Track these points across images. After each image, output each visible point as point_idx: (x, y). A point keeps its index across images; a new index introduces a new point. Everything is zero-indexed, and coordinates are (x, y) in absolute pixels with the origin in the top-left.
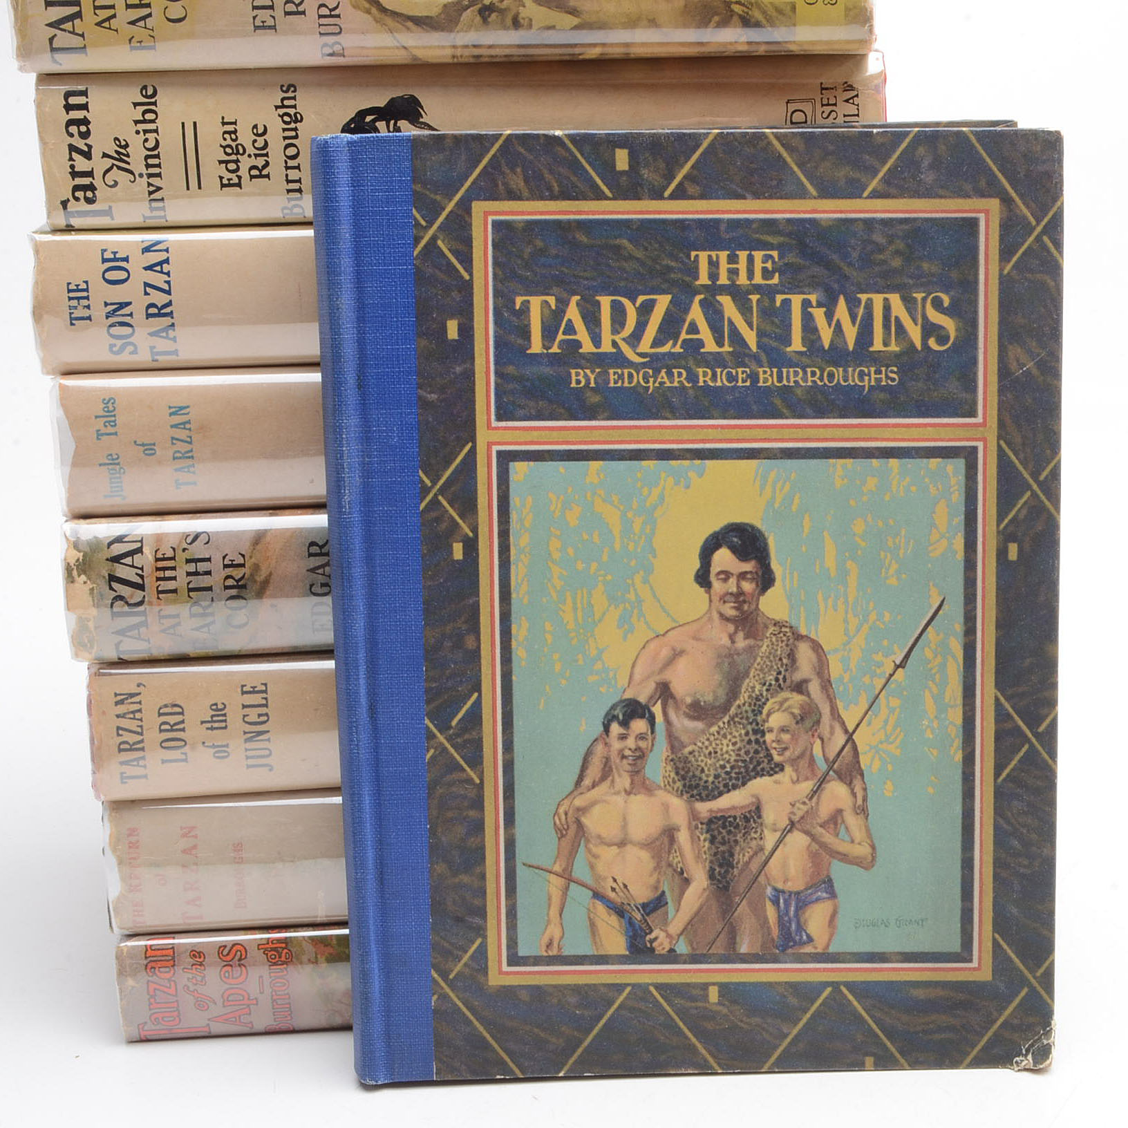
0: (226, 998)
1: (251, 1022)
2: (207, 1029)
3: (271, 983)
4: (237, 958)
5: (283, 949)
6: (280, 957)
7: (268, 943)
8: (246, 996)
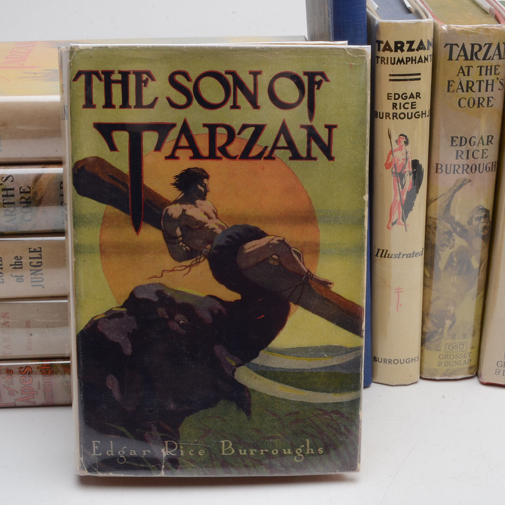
0: (22, 390)
1: (35, 402)
2: (14, 404)
3: (43, 385)
4: (28, 373)
5: (49, 369)
6: (48, 373)
7: (42, 367)
8: (32, 390)
